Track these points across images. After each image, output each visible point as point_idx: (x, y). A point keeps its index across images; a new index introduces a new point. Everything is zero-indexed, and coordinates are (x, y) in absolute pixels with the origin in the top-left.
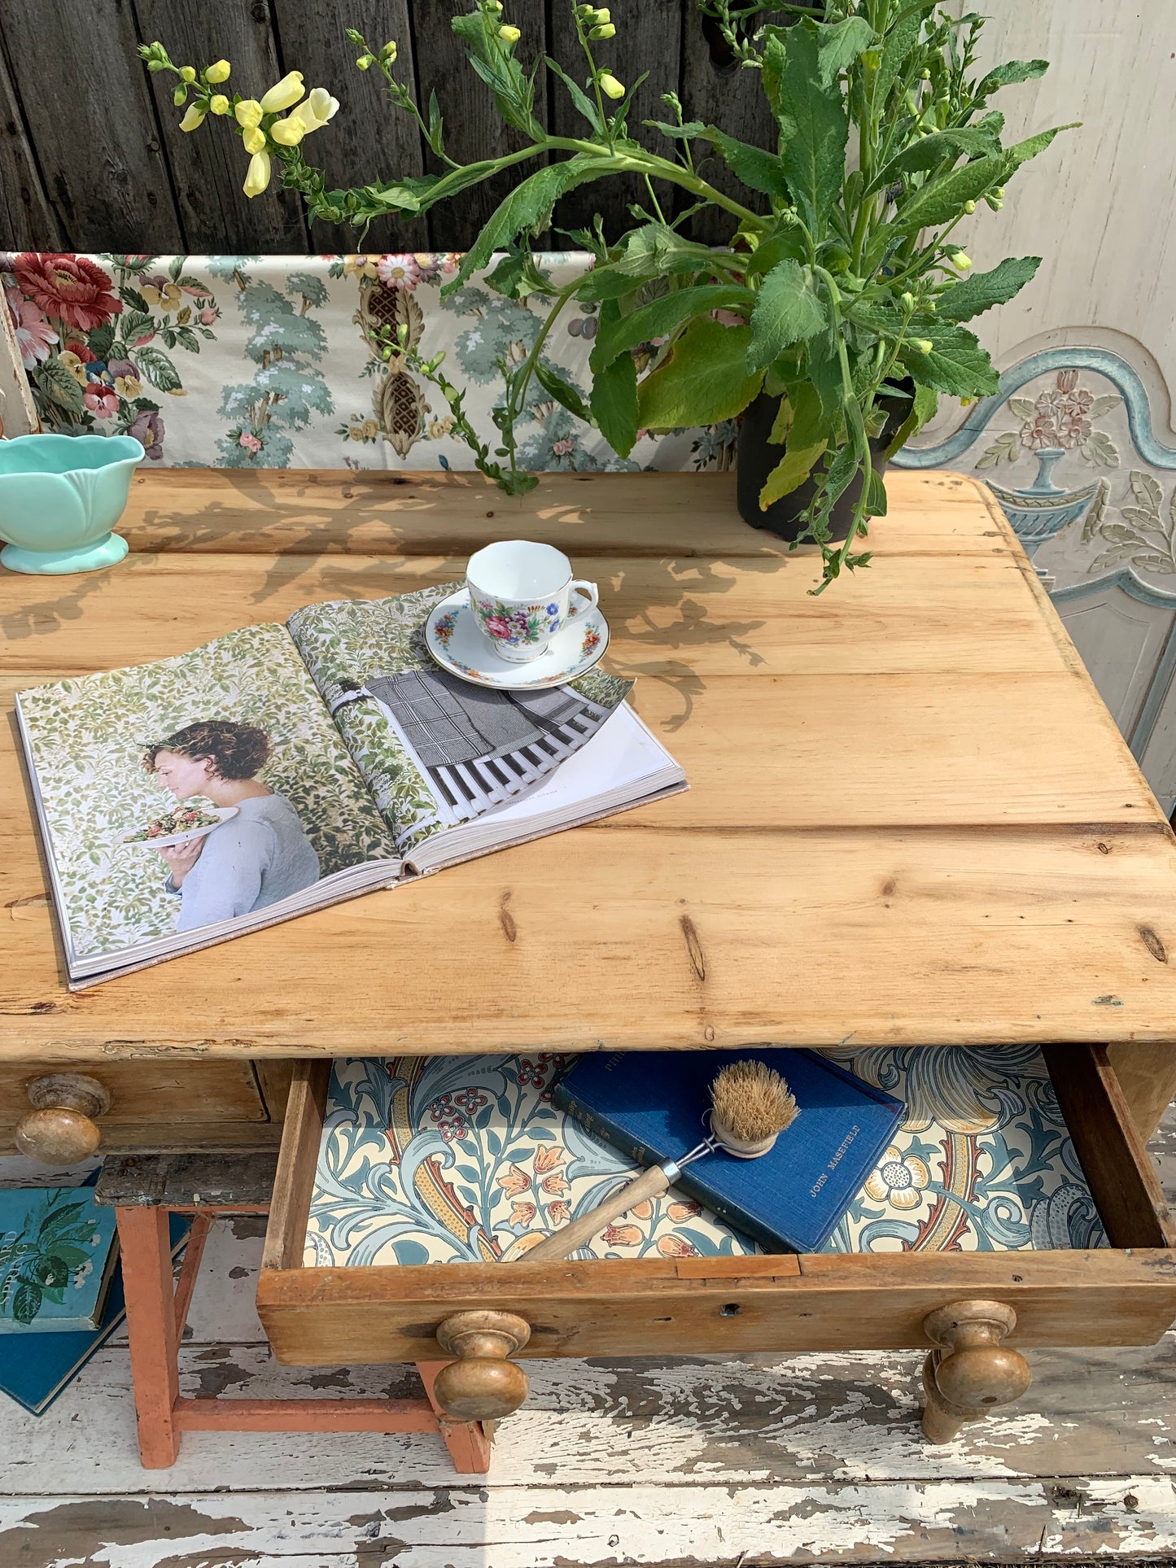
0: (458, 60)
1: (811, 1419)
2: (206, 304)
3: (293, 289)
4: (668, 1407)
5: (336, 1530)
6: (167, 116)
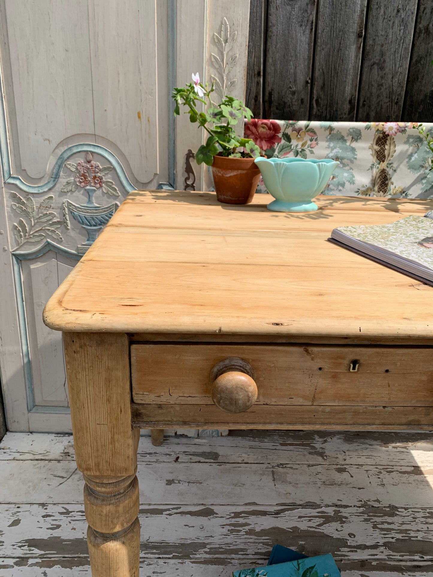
0: (428, 52)
2: (314, 140)
3: (349, 134)
6: (317, 71)
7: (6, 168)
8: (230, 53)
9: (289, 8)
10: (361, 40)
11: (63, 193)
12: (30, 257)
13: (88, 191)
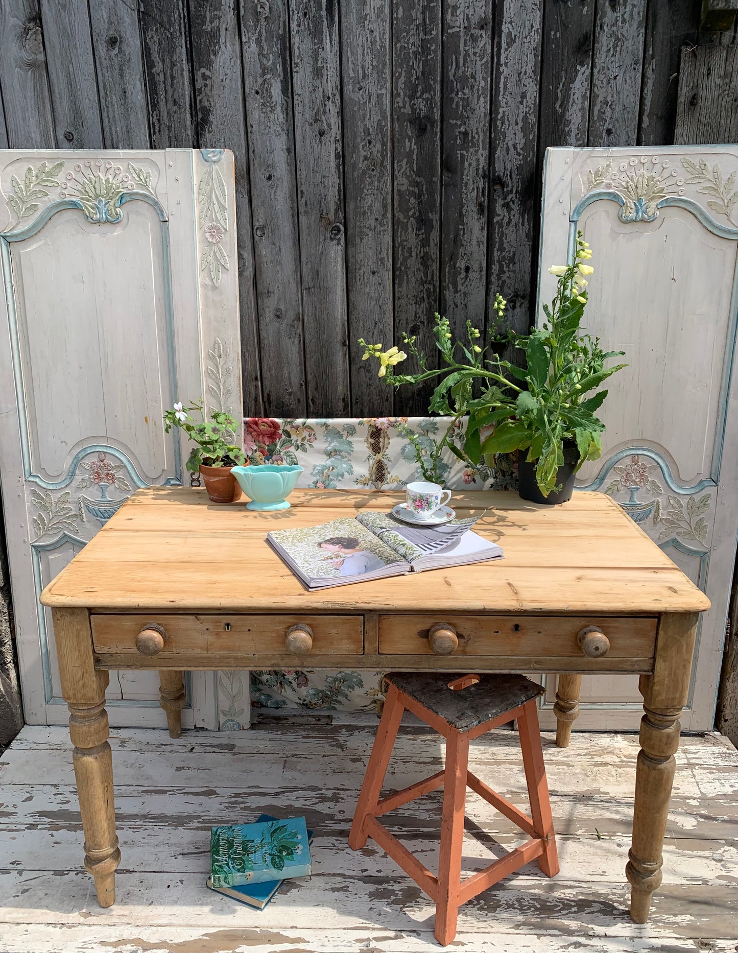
1: (575, 912)
2: (312, 435)
3: (344, 430)
4: (504, 905)
5: (349, 944)
6: (309, 374)
7: (27, 467)
8: (224, 366)
9: (277, 324)
10: (346, 348)
11: (79, 489)
12: (48, 548)
13: (101, 487)
